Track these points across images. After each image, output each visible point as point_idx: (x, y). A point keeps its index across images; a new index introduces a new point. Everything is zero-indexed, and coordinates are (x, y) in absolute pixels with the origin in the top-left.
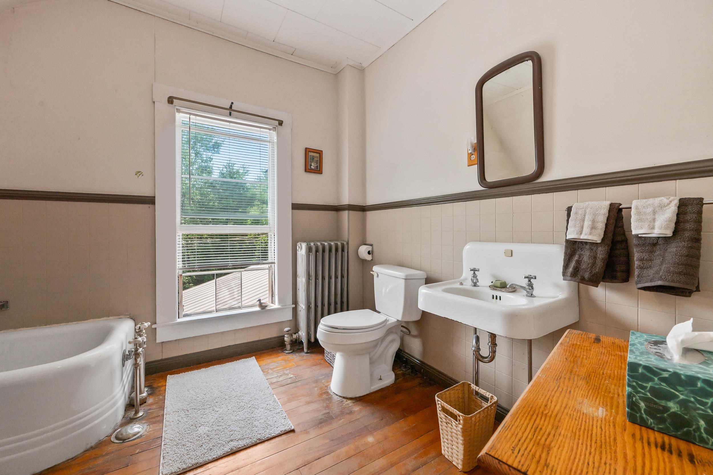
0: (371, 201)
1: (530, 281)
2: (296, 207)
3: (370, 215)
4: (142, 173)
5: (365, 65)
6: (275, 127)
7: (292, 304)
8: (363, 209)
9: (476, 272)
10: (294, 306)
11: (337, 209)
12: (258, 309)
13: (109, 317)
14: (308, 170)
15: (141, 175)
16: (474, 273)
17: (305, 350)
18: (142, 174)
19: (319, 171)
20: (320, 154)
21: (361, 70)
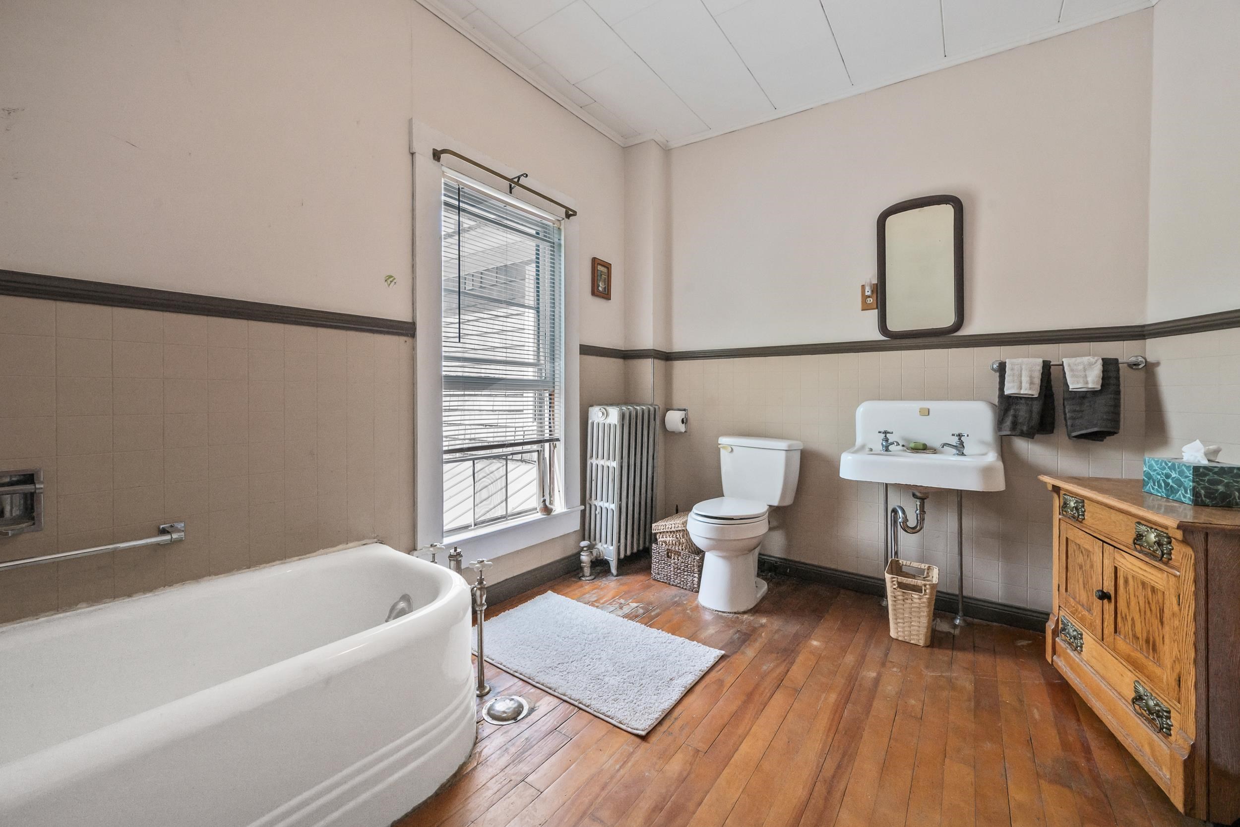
0: (679, 345)
1: (960, 439)
2: (586, 350)
3: (678, 365)
4: (394, 279)
5: (673, 144)
6: (560, 219)
7: (581, 505)
8: (667, 357)
9: (888, 435)
10: (583, 507)
11: (628, 355)
12: (539, 516)
13: (347, 544)
14: (595, 293)
15: (393, 283)
16: (886, 436)
17: (614, 570)
18: (395, 281)
19: (606, 295)
20: (608, 268)
21: (667, 151)
